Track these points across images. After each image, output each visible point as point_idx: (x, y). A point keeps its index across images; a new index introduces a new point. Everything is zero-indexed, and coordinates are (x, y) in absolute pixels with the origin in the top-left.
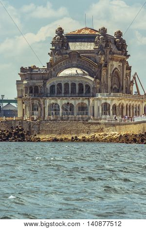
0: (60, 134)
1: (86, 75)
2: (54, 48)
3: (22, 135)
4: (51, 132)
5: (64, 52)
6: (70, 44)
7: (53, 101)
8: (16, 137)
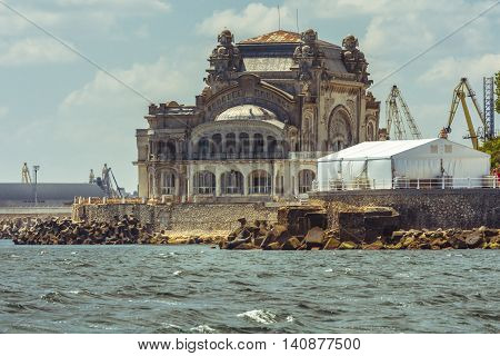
0: (211, 229)
1: (270, 118)
2: (213, 68)
3: (134, 232)
4: (194, 225)
5: (234, 75)
6: (246, 61)
7: (202, 167)
8: (122, 234)
